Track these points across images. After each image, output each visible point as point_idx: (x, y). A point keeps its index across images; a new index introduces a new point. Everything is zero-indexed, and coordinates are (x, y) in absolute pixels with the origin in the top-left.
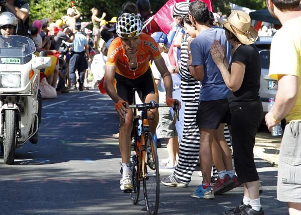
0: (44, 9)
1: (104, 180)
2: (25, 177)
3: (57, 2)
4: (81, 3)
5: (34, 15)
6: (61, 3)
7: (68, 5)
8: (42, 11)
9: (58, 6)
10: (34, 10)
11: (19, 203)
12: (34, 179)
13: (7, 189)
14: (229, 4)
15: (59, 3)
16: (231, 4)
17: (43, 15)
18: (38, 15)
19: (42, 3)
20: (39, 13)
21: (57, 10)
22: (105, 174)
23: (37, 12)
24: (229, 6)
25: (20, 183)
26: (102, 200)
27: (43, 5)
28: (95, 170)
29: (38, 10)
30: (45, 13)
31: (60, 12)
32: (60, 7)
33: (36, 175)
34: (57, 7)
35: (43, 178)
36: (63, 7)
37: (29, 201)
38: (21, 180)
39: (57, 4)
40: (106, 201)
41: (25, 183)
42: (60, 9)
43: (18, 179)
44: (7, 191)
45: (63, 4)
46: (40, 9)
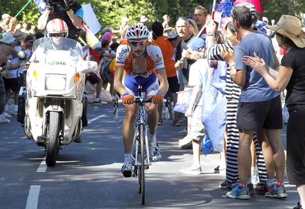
0: (118, 16)
1: (174, 181)
2: (97, 178)
3: (131, 10)
4: (154, 11)
5: (108, 23)
6: (134, 11)
7: (141, 13)
8: (116, 18)
9: (131, 13)
10: (109, 17)
11: (90, 202)
12: (105, 179)
13: (78, 188)
14: (300, 14)
15: (132, 11)
16: (302, 13)
17: (116, 22)
18: (112, 22)
19: (116, 11)
20: (113, 21)
22: (175, 176)
23: (110, 19)
24: (300, 16)
25: (91, 183)
26: (172, 200)
27: (117, 13)
28: (165, 172)
29: (112, 17)
30: (119, 20)
32: (133, 14)
33: (106, 175)
34: (130, 15)
35: (114, 178)
36: (136, 14)
37: (100, 200)
38: (92, 180)
39: (131, 12)
40: (175, 202)
41: (96, 183)
42: (134, 17)
43: (90, 179)
44: (79, 190)
45: (136, 12)
46: (114, 16)
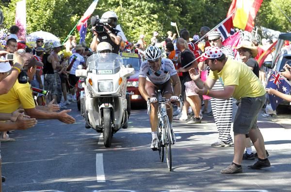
0: (138, 33)
3: (147, 28)
4: (162, 28)
17: (137, 37)
19: (137, 29)
20: (135, 36)
21: (147, 33)
29: (134, 33)
31: (149, 34)
32: (149, 31)
45: (151, 29)
46: (136, 33)
